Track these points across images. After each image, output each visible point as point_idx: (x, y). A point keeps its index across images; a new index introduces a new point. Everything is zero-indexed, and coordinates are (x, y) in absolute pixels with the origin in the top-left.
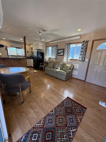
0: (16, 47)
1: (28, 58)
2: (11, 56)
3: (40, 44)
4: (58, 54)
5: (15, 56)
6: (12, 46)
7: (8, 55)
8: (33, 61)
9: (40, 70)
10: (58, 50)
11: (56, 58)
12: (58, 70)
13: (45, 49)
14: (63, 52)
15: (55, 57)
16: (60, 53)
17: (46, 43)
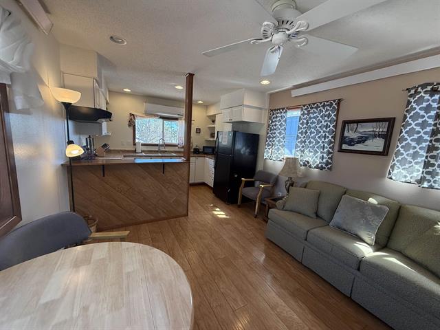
0: (162, 117)
1: (197, 151)
2: (143, 145)
3: (246, 103)
4: (345, 147)
5: (157, 145)
6: (149, 114)
7: (135, 144)
8: (215, 168)
9: (239, 207)
10: (345, 123)
11: (327, 164)
12: (366, 251)
13: (265, 120)
14: (388, 137)
15: (322, 158)
16: (362, 140)
17: (271, 94)
